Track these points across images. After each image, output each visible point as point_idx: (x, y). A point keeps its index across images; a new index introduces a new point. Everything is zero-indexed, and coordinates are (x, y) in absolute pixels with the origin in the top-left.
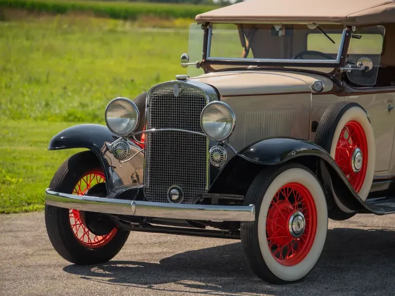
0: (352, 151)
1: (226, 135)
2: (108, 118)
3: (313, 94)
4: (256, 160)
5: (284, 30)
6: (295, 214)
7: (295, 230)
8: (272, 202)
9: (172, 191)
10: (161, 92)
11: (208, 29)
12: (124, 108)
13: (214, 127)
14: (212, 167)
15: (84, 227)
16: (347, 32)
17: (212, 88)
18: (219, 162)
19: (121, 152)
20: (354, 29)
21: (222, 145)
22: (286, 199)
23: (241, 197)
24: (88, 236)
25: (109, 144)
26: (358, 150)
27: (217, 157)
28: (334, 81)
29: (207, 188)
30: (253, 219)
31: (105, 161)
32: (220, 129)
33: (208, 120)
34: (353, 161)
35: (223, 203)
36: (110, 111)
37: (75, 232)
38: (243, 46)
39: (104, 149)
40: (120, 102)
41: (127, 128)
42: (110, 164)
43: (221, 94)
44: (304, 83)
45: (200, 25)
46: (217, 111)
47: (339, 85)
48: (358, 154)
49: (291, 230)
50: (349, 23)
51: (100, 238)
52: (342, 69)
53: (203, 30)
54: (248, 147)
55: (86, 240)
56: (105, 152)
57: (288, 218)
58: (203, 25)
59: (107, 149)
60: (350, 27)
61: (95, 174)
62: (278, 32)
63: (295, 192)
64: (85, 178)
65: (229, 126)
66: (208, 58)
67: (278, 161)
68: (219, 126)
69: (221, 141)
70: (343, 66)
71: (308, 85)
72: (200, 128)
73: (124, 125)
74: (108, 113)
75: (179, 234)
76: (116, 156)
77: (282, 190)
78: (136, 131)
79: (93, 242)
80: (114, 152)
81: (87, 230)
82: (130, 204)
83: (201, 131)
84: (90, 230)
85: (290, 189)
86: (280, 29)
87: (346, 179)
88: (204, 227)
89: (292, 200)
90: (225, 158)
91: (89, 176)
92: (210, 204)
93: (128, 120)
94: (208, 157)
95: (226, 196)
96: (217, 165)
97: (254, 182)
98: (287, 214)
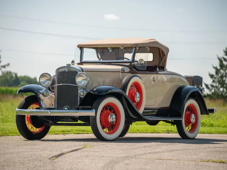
0: (135, 94)
1: (85, 85)
2: (40, 81)
3: (121, 73)
4: (96, 93)
5: (112, 50)
6: (112, 114)
7: (111, 121)
8: (102, 109)
9: (65, 108)
10: (61, 70)
11: (82, 50)
12: (47, 76)
13: (80, 82)
14: (80, 98)
15: (31, 125)
16: (135, 49)
17: (80, 68)
18: (83, 95)
19: (45, 94)
20: (137, 48)
21: (84, 89)
22: (108, 109)
23: (90, 107)
24: (33, 129)
25: (41, 91)
26: (138, 93)
27: (82, 94)
28: (130, 68)
29: (79, 104)
30: (94, 115)
31: (39, 98)
32: (83, 83)
33: (79, 80)
34: (136, 98)
35: (83, 109)
36: (41, 78)
37: (28, 127)
38: (98, 58)
39: (39, 93)
40: (45, 74)
41: (47, 84)
42: (41, 99)
43: (84, 71)
44: (118, 68)
45: (79, 48)
46: (82, 76)
47: (132, 70)
48: (138, 95)
49: (110, 121)
50: (135, 46)
51: (38, 130)
52: (133, 63)
53: (80, 50)
54: (93, 89)
55: (32, 130)
56: (39, 94)
57: (108, 116)
58: (80, 48)
59: (40, 93)
60: (136, 47)
61: (36, 104)
62: (109, 50)
63: (112, 107)
64: (32, 106)
65: (86, 81)
66: (82, 61)
67: (104, 93)
68: (82, 82)
69: (83, 88)
70: (133, 62)
71: (119, 69)
72: (75, 83)
73: (46, 83)
74: (40, 79)
75: (68, 125)
76: (44, 95)
77: (107, 105)
78: (51, 85)
79: (35, 131)
80: (43, 94)
81: (32, 126)
82: (48, 112)
83: (76, 84)
84: (34, 126)
85: (110, 106)
86: (110, 49)
87: (134, 105)
88: (77, 121)
89: (110, 110)
90: (85, 94)
91: (33, 105)
92: (79, 110)
93: (48, 81)
94: (79, 94)
95: (85, 107)
96: (82, 97)
97: (95, 102)
98: (108, 114)
